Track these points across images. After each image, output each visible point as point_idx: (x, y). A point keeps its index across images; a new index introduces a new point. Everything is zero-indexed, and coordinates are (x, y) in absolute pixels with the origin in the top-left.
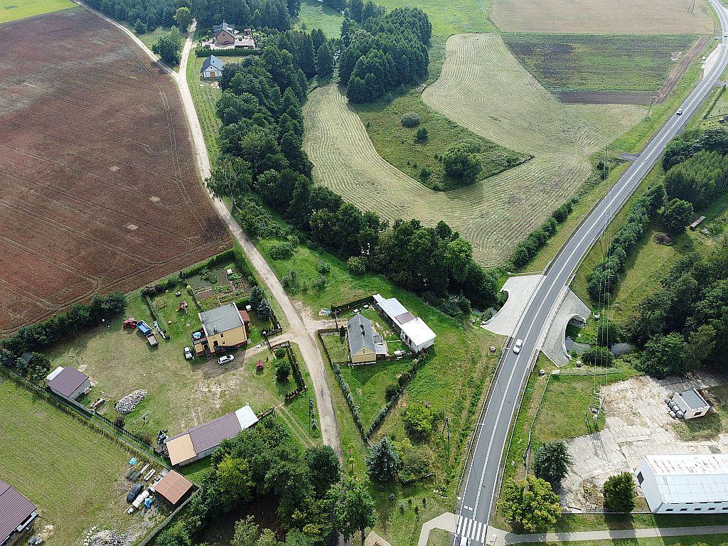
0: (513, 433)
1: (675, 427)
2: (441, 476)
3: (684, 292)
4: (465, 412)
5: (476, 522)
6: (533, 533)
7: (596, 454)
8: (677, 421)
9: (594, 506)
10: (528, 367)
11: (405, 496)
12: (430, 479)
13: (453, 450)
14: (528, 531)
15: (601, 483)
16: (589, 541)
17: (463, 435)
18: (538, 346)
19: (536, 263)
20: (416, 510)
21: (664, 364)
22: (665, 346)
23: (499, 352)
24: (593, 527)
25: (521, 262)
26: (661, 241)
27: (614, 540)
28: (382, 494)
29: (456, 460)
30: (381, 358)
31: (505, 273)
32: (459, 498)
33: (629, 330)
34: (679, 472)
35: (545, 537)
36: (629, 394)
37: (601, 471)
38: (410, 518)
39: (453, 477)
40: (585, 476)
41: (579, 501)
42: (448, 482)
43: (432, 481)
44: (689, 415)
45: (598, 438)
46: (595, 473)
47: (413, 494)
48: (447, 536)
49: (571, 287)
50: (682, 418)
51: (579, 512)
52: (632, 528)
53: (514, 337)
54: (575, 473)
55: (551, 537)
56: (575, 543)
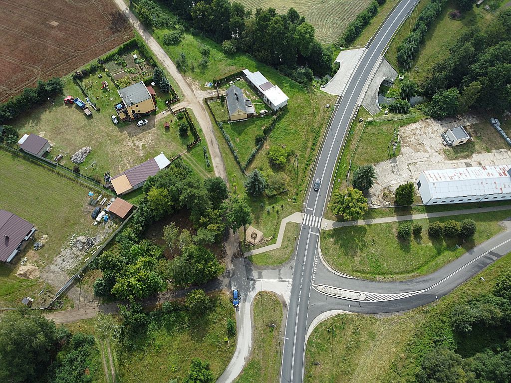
0: (340, 161)
1: (445, 151)
2: (293, 191)
3: (464, 57)
4: (308, 150)
5: (314, 217)
6: (350, 220)
7: (393, 172)
8: (447, 148)
9: (388, 203)
10: (351, 117)
11: (270, 204)
12: (285, 193)
13: (301, 174)
14: (347, 220)
15: (394, 189)
16: (384, 223)
17: (307, 164)
18: (359, 102)
19: (360, 39)
20: (278, 212)
21: (444, 110)
22: (446, 97)
23: (332, 107)
24: (387, 215)
25: (350, 39)
26: (453, 17)
27: (399, 222)
28: (256, 204)
29: (302, 180)
30: (250, 116)
31: (338, 48)
32: (304, 204)
33: (423, 86)
34: (443, 180)
35: (357, 223)
36: (418, 132)
37: (395, 182)
38: (274, 217)
39: (301, 191)
40: (385, 185)
41: (380, 200)
42: (297, 194)
43: (287, 194)
44: (455, 144)
45: (395, 161)
46: (391, 183)
47: (275, 203)
48: (297, 226)
49: (385, 57)
50: (450, 145)
51: (380, 207)
52: (410, 214)
53: (343, 96)
54: (379, 184)
55: (361, 222)
56: (375, 225)
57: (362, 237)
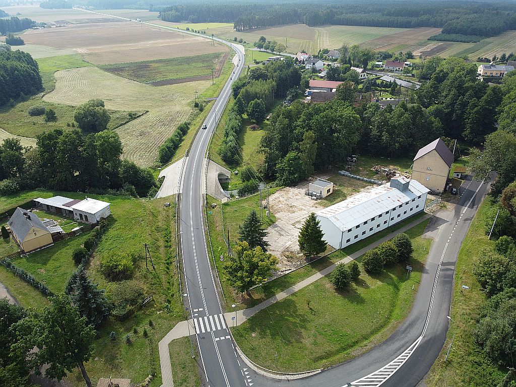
0: (210, 244)
1: (320, 204)
2: (160, 299)
4: (162, 250)
5: (211, 317)
6: (265, 300)
7: (281, 235)
8: (319, 201)
9: (299, 263)
10: (201, 204)
11: (128, 330)
13: (164, 278)
14: (259, 301)
15: (296, 247)
16: (309, 285)
17: (168, 264)
18: (203, 191)
19: (179, 152)
20: (145, 334)
21: (293, 174)
22: (289, 161)
24: (307, 275)
26: (254, 129)
27: (326, 276)
28: (101, 340)
29: (169, 283)
31: (155, 168)
32: (185, 295)
33: (261, 172)
34: (340, 211)
35: (276, 298)
36: (281, 199)
37: (290, 243)
38: (142, 345)
39: (173, 296)
40: (282, 249)
41: (287, 265)
42: (169, 302)
43: (152, 306)
44: (325, 194)
45: (276, 226)
46: (287, 245)
47: (137, 324)
48: (188, 341)
49: (209, 158)
50: (321, 198)
51: (291, 271)
52: (332, 264)
53: (181, 192)
54: (273, 251)
55: (281, 296)
56: (300, 291)
57: (294, 312)
